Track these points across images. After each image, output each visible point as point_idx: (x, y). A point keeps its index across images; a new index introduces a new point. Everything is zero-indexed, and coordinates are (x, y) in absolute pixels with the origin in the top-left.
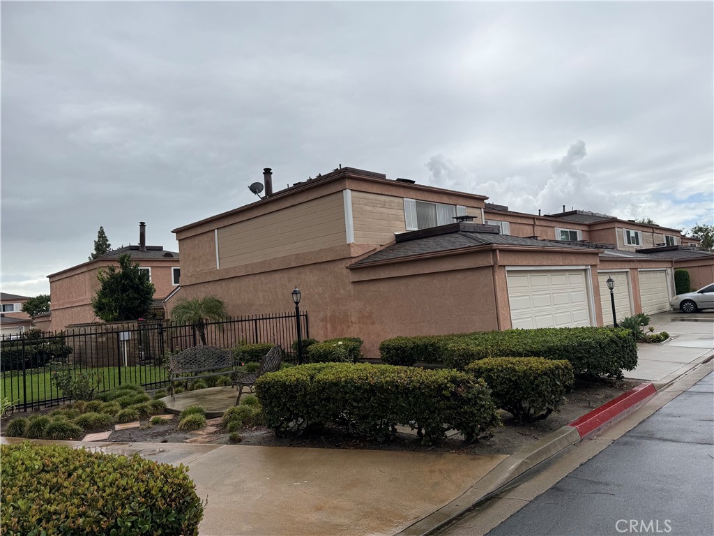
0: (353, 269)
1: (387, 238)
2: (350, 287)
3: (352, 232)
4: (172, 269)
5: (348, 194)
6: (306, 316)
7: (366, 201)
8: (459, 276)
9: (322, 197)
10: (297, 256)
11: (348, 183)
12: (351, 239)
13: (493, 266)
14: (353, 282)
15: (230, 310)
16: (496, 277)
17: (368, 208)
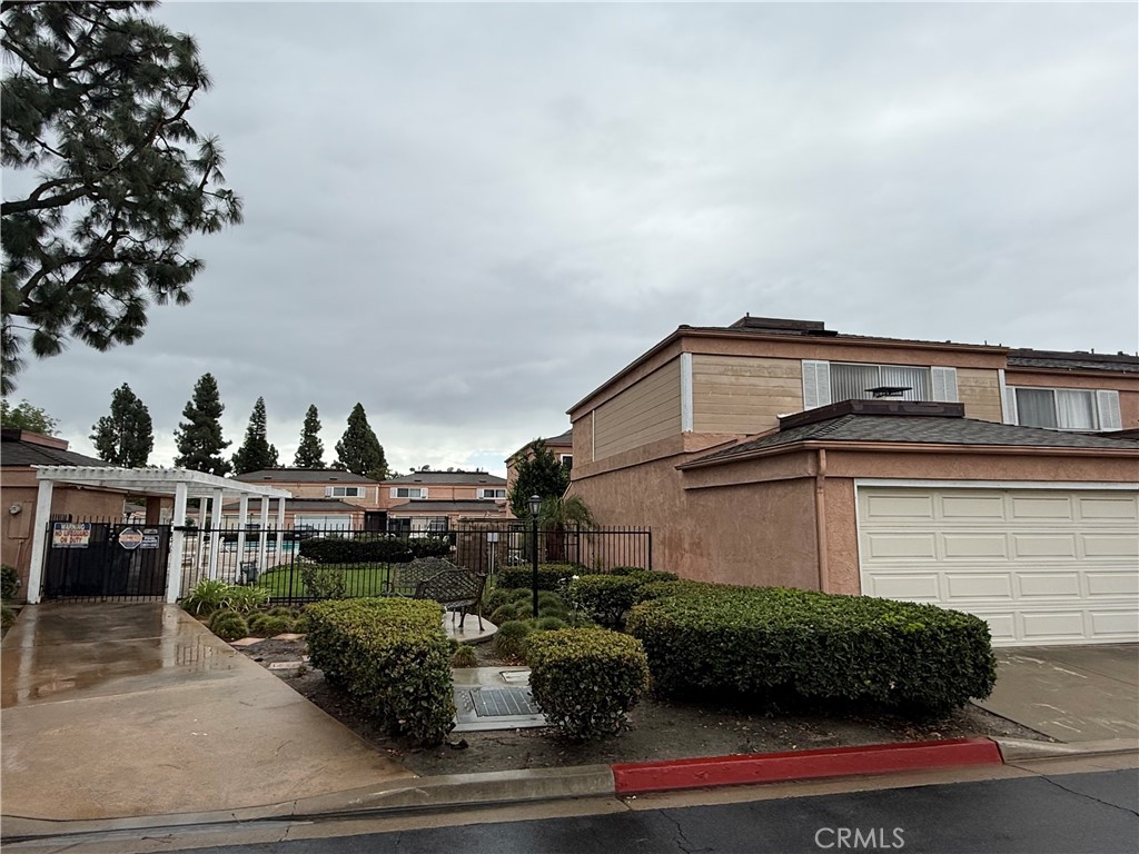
0: (688, 471)
1: (764, 423)
2: (684, 497)
3: (691, 415)
4: (562, 456)
5: (687, 360)
6: (650, 534)
7: (722, 369)
8: (780, 491)
9: (665, 365)
10: (646, 449)
11: (685, 344)
12: (688, 427)
13: (815, 478)
14: (687, 490)
15: (597, 516)
16: (821, 498)
17: (725, 379)
